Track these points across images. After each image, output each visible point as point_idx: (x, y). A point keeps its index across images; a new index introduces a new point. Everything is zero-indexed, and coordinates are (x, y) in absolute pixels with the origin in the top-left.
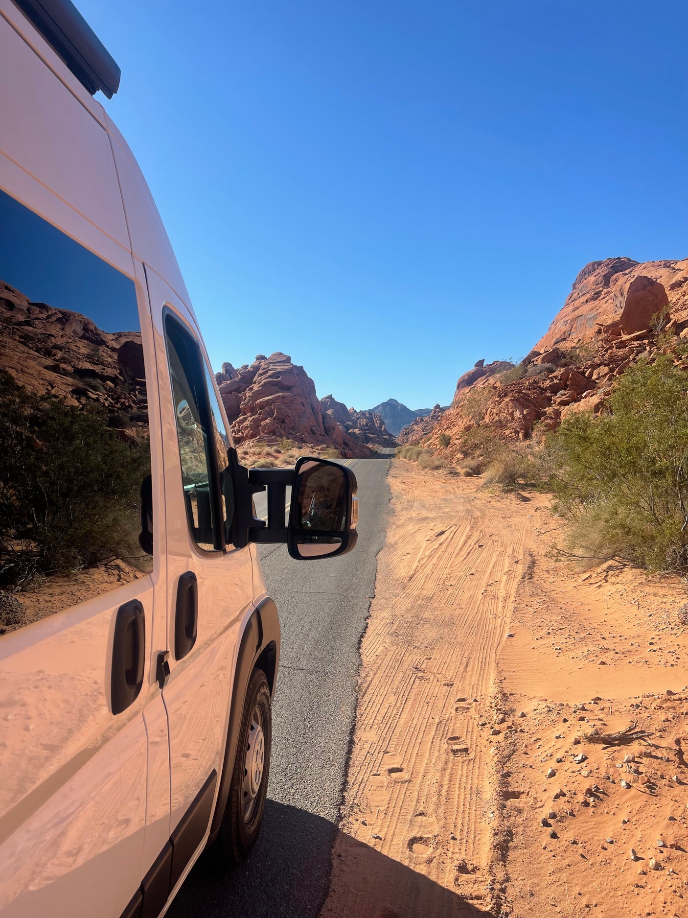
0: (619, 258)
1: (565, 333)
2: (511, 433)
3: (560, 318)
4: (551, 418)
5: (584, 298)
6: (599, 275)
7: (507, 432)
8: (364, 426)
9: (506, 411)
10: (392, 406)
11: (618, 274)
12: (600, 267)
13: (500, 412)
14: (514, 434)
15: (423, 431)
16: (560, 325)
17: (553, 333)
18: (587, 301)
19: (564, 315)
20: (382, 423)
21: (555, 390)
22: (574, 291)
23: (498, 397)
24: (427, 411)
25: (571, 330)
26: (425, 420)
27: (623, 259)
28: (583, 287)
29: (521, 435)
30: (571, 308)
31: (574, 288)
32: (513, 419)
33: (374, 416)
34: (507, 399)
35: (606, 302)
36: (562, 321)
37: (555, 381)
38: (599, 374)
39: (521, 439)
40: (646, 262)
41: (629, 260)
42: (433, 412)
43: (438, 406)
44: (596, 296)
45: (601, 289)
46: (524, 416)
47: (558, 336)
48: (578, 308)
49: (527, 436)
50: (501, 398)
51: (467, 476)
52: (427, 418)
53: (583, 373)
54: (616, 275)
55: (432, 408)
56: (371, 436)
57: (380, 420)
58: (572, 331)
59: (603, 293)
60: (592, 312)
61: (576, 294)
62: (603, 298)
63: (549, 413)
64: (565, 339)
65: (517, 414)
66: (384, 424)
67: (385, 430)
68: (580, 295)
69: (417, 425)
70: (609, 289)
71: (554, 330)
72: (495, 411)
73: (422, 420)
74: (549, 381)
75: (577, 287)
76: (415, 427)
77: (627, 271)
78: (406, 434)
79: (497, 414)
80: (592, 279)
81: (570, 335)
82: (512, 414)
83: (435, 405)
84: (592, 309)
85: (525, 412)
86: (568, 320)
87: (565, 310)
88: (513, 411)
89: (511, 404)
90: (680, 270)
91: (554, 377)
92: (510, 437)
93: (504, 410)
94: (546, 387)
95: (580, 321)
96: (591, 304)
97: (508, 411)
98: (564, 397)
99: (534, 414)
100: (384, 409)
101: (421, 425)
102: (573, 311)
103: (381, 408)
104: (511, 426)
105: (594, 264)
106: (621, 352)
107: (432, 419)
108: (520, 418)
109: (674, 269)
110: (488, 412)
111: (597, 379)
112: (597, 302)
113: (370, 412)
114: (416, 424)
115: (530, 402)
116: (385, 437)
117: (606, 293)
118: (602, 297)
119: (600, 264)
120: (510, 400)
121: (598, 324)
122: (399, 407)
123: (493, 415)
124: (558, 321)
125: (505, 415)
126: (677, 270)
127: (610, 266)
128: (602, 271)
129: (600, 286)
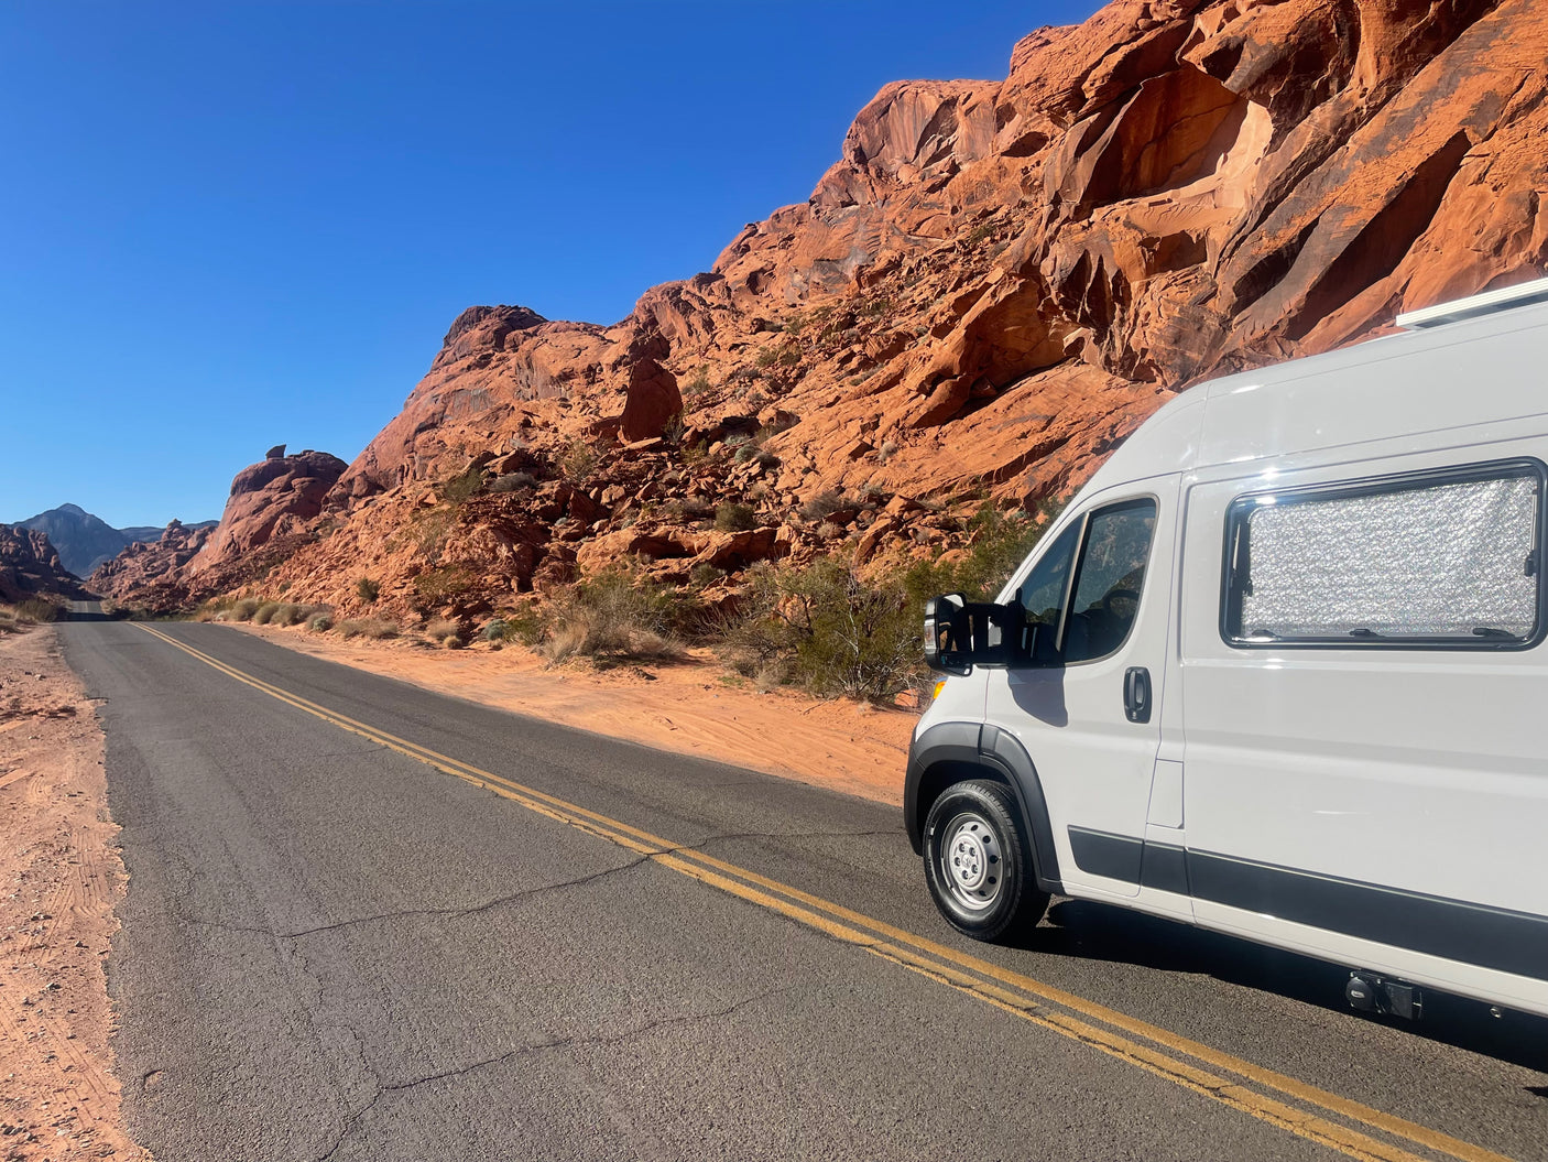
0: (516, 307)
1: (434, 414)
2: (497, 580)
3: (423, 389)
4: (558, 559)
5: (464, 363)
6: (487, 329)
7: (490, 579)
8: (10, 556)
9: (481, 546)
10: (68, 517)
11: (516, 332)
12: (488, 317)
13: (471, 545)
14: (502, 582)
15: (146, 570)
16: (425, 399)
17: (413, 413)
18: (469, 368)
19: (432, 384)
20: (51, 551)
21: (550, 515)
22: (447, 348)
23: (462, 522)
24: (153, 533)
25: (444, 411)
26: (149, 548)
27: (522, 311)
28: (462, 344)
29: (514, 584)
30: (443, 375)
31: (447, 343)
32: (496, 558)
33: (33, 536)
34: (480, 527)
35: (500, 374)
36: (429, 394)
37: (549, 503)
38: (611, 497)
39: (516, 590)
40: (557, 321)
41: (532, 312)
42: (165, 534)
43: (176, 524)
44: (484, 362)
45: (491, 351)
46: (514, 554)
47: (422, 419)
48: (454, 377)
49: (525, 586)
50: (468, 524)
51: (453, 648)
52: (154, 545)
53: (586, 493)
54: (514, 333)
55: (164, 524)
56: (32, 576)
57: (47, 543)
58: (447, 412)
59: (494, 358)
60: (478, 386)
61: (451, 353)
62: (496, 367)
63: (553, 552)
64: (433, 426)
65: (503, 551)
66: (55, 552)
67: (57, 564)
68: (458, 355)
69: (133, 557)
70: (504, 354)
71: (416, 409)
72: (460, 544)
73: (143, 549)
74: (538, 502)
75: (452, 342)
76: (128, 562)
77: (530, 330)
78: (107, 574)
79: (463, 549)
80: (476, 333)
81: (442, 419)
82: (493, 550)
83: (172, 521)
84: (479, 382)
85: (515, 548)
86: (439, 395)
87: (433, 377)
88: (496, 546)
89: (490, 534)
90: (611, 341)
91: (545, 495)
92: (497, 586)
93: (478, 543)
94: (536, 511)
95: (459, 399)
96: (476, 374)
97: (486, 545)
98: (571, 528)
99: (529, 551)
100: (51, 524)
101: (140, 558)
102: (447, 381)
103: (43, 521)
104: (494, 570)
105: (479, 309)
106: (634, 466)
107: (166, 546)
108: (508, 557)
109: (603, 339)
110: (447, 546)
111: (608, 504)
112: (485, 372)
113: (23, 528)
114: (131, 554)
115: (519, 531)
116: (61, 579)
117: (500, 360)
118: (493, 364)
119: (488, 311)
120: (489, 528)
121: (525, 412)
122: (87, 522)
123: (455, 550)
124: (421, 394)
125: (480, 551)
126: (609, 341)
127: (504, 318)
128: (493, 323)
129: (488, 346)
